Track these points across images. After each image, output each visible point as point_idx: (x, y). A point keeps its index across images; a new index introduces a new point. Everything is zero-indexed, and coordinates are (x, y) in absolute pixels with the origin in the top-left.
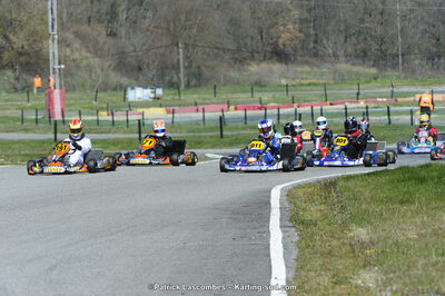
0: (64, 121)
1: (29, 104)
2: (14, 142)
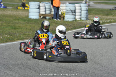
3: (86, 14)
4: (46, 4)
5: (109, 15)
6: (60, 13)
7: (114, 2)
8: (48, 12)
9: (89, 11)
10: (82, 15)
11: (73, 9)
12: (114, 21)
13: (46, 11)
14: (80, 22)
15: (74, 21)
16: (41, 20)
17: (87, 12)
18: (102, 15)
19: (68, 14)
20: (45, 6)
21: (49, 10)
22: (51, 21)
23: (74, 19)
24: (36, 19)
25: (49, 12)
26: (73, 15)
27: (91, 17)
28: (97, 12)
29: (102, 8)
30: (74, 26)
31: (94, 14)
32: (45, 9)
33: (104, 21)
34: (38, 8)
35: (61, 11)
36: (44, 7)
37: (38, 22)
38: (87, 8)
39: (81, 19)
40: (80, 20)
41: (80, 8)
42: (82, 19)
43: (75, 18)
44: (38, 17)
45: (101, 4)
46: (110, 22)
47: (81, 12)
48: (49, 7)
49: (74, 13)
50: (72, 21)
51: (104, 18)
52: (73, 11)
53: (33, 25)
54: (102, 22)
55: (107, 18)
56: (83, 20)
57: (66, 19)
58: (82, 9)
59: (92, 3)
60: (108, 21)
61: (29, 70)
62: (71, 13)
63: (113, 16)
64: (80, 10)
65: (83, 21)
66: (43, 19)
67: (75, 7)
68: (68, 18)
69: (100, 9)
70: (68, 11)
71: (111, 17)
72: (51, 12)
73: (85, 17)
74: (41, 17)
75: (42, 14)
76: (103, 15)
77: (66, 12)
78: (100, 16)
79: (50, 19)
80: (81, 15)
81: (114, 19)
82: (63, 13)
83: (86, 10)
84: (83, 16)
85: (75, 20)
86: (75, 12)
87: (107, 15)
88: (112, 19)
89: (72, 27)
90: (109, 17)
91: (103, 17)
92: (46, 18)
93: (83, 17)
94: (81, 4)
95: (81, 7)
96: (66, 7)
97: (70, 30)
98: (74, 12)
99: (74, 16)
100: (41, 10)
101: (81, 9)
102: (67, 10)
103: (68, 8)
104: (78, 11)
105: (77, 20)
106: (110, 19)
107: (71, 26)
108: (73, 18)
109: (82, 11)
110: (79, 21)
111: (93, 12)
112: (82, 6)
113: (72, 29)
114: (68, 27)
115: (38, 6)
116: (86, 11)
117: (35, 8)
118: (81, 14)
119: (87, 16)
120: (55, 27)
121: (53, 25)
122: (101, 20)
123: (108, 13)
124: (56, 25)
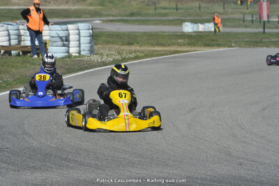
0: (269, 21)
1: (248, 11)
2: (239, 34)
3: (90, 43)
4: (10, 27)
5: (133, 44)
7: (139, 18)
8: (14, 42)
9: (95, 37)
10: (82, 45)
11: (62, 34)
12: (143, 55)
13: (10, 40)
14: (78, 59)
15: (66, 57)
16: (2, 58)
17: (91, 40)
18: (120, 43)
19: (55, 44)
20: (8, 30)
21: (16, 37)
22: (22, 60)
23: (67, 54)
25: (17, 41)
26: (64, 45)
27: (98, 48)
28: (110, 39)
29: (117, 31)
30: (67, 67)
31: (104, 43)
32: (9, 35)
33: (124, 56)
36: (7, 32)
38: (91, 31)
39: (79, 53)
40: (77, 55)
41: (77, 31)
42: (82, 53)
43: (68, 52)
45: (116, 23)
46: (137, 58)
47: (79, 41)
48: (17, 32)
49: (66, 43)
50: (63, 58)
51: (123, 50)
52: (64, 38)
54: (122, 58)
55: (129, 50)
56: (83, 56)
58: (81, 35)
59: (98, 22)
60: (131, 56)
62: (60, 43)
63: (141, 46)
64: (78, 36)
65: (84, 58)
66: (4, 57)
67: (67, 30)
68: (54, 53)
70: (53, 39)
71: (138, 48)
72: (20, 41)
73: (88, 49)
75: (3, 46)
77: (50, 41)
78: (117, 47)
79: (19, 55)
80: (79, 46)
81: (142, 52)
83: (89, 35)
84: (83, 47)
85: (69, 56)
86: (67, 39)
87: (130, 44)
88: (139, 52)
90: (133, 48)
91: (123, 47)
92: (10, 54)
93: (84, 50)
94: (79, 24)
95: (79, 30)
96: (50, 30)
98: (66, 41)
99: (67, 48)
100: (1, 38)
101: (79, 34)
102: (53, 37)
103: (54, 34)
104: (72, 37)
106: (135, 51)
108: (65, 51)
109: (81, 38)
110: (76, 57)
111: (102, 38)
112: (80, 28)
116: (89, 38)
118: (80, 44)
119: (91, 46)
120: (31, 71)
121: (26, 67)
122: (119, 53)
123: (130, 39)
124: (33, 67)
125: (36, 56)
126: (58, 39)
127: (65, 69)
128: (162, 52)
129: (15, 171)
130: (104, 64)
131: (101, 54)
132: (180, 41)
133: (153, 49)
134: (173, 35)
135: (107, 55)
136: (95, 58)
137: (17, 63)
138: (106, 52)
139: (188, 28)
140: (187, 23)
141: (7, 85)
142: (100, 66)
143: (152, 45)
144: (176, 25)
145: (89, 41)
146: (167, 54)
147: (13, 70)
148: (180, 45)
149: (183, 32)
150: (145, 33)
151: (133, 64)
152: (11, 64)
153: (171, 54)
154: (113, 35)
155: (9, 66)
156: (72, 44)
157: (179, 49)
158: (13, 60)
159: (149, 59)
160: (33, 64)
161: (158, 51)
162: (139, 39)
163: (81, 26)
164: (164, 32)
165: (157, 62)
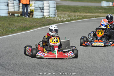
4: (14, 2)
5: (76, 12)
6: (29, 10)
8: (16, 9)
11: (41, 6)
12: (81, 17)
13: (14, 8)
14: (49, 19)
15: (42, 18)
16: (10, 17)
18: (69, 11)
19: (37, 11)
21: (18, 7)
22: (20, 18)
23: (43, 16)
24: (5, 17)
25: (18, 9)
26: (42, 12)
27: (59, 14)
28: (65, 9)
29: (68, 5)
31: (61, 11)
32: (14, 6)
33: (72, 18)
34: (7, 5)
35: (30, 9)
36: (13, 4)
37: (8, 19)
38: (55, 5)
40: (48, 17)
44: (7, 14)
46: (78, 19)
47: (49, 10)
49: (42, 10)
50: (41, 18)
51: (71, 15)
52: (42, 8)
53: (3, 22)
54: (70, 19)
55: (74, 15)
56: (51, 17)
57: (35, 16)
60: (75, 18)
61: (2, 67)
62: (40, 11)
63: (80, 13)
65: (51, 19)
66: (12, 17)
67: (43, 4)
68: (37, 15)
69: (66, 6)
70: (36, 9)
71: (79, 14)
73: (54, 14)
74: (10, 14)
75: (11, 12)
76: (71, 12)
77: (34, 9)
78: (68, 13)
79: (18, 16)
80: (49, 13)
81: (81, 16)
82: (32, 10)
84: (51, 13)
87: (75, 12)
88: (79, 16)
89: (41, 25)
90: (76, 14)
91: (71, 14)
92: (14, 15)
93: (51, 14)
96: (35, 4)
97: (39, 26)
99: (43, 13)
100: (10, 8)
101: (49, 6)
102: (36, 7)
103: (37, 6)
104: (45, 8)
105: (45, 17)
106: (78, 16)
107: (40, 23)
109: (50, 8)
110: (47, 18)
111: (61, 9)
112: (50, 3)
113: (41, 26)
114: (37, 24)
115: (7, 4)
116: (54, 8)
117: (4, 5)
118: (49, 11)
120: (25, 24)
121: (22, 22)
122: (69, 16)
123: (75, 9)
124: (26, 22)
125: (27, 17)
126: (39, 9)
127: (42, 24)
128: (91, 17)
129: (17, 75)
130: (62, 22)
131: (60, 17)
132: (100, 11)
133: (86, 14)
134: (96, 8)
135: (63, 17)
136: (57, 18)
137: (18, 20)
138: (62, 16)
139: (104, 4)
140: (104, 2)
141: (13, 31)
142: (59, 23)
143: (86, 13)
144: (98, 2)
145: (54, 10)
146: (94, 18)
147: (16, 24)
148: (100, 13)
149: (102, 6)
150: (82, 7)
151: (76, 22)
152: (15, 21)
153: (95, 17)
154: (66, 7)
155: (14, 21)
156: (45, 11)
157: (100, 15)
158: (16, 18)
159: (84, 20)
160: (26, 21)
161: (89, 16)
162: (79, 9)
163: (50, 2)
164: (92, 6)
165: (88, 21)
